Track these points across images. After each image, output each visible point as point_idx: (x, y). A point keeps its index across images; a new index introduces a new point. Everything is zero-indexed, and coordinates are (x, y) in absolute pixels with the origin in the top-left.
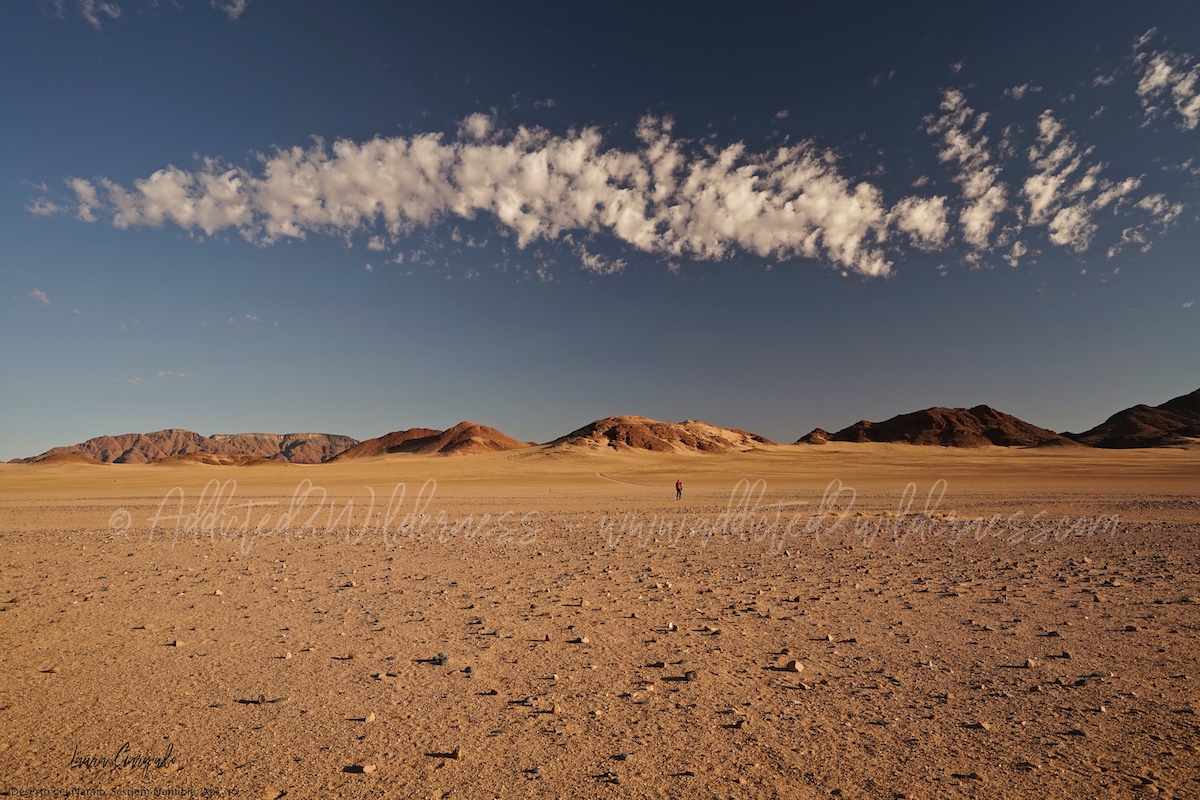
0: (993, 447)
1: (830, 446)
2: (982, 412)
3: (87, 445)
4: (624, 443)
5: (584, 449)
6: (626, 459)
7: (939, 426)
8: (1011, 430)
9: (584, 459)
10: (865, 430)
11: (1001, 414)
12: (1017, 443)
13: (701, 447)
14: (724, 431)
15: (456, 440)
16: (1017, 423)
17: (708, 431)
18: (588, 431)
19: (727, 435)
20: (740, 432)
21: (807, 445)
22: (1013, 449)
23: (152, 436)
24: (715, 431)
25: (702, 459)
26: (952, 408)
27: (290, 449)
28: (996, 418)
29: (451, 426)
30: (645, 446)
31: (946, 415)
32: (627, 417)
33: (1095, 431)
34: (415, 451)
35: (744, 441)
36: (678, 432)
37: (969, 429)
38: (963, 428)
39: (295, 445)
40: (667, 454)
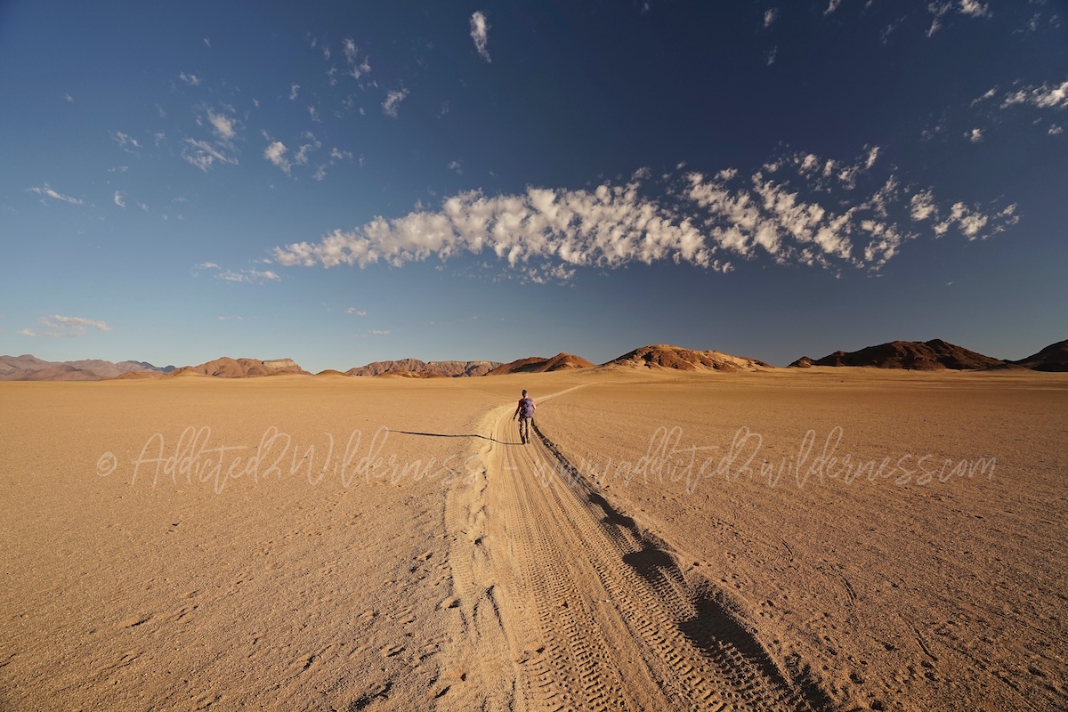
0: (948, 370)
1: (814, 369)
2: (936, 345)
3: (368, 367)
4: (657, 364)
5: (626, 368)
6: (655, 375)
7: (901, 354)
8: (961, 357)
9: (622, 375)
10: (841, 358)
11: (952, 346)
12: (967, 367)
13: (716, 367)
14: (735, 358)
15: (557, 364)
16: (966, 352)
17: (722, 357)
18: (630, 356)
19: (736, 360)
20: (746, 359)
21: (796, 368)
22: (964, 372)
23: (398, 362)
24: (728, 358)
25: (716, 376)
26: (911, 341)
27: (470, 370)
28: (948, 349)
29: (553, 356)
30: (672, 366)
31: (906, 346)
32: (660, 346)
33: (1030, 359)
34: (531, 371)
35: (750, 365)
36: (699, 356)
37: (926, 357)
38: (921, 356)
39: (473, 368)
40: (690, 372)
